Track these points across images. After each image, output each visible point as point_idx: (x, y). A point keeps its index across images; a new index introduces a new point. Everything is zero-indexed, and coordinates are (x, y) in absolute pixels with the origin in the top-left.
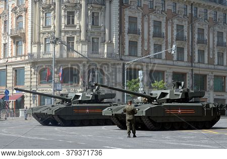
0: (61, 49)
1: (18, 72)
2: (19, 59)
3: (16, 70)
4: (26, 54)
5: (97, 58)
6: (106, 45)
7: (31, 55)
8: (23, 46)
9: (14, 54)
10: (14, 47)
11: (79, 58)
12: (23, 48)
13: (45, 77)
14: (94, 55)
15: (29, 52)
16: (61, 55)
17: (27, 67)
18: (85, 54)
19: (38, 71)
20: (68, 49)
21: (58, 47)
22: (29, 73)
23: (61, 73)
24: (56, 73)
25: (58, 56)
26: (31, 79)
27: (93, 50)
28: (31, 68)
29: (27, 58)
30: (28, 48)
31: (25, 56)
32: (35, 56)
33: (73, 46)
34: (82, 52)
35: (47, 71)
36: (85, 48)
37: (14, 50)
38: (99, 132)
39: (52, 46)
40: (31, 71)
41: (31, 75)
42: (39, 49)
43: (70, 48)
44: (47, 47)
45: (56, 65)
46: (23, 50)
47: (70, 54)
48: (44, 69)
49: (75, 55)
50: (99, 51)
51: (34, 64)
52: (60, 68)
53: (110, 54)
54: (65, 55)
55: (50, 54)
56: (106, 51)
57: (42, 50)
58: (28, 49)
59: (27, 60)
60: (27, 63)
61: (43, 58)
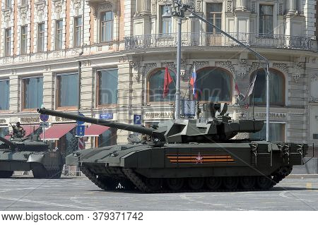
0: (194, 27)
1: (104, 77)
2: (105, 49)
3: (99, 73)
4: (121, 39)
5: (269, 47)
6: (288, 20)
7: (131, 41)
8: (115, 21)
9: (95, 39)
10: (96, 23)
11: (232, 46)
12: (115, 26)
13: (160, 86)
14: (264, 42)
15: (128, 34)
16: (195, 41)
17: (124, 67)
18: (246, 39)
19: (146, 75)
20: (209, 29)
21: (187, 25)
22: (127, 78)
23: (194, 78)
24: (184, 78)
25: (187, 42)
26: (131, 91)
27: (261, 31)
28: (131, 68)
29: (122, 46)
30: (126, 26)
31: (118, 42)
32: (141, 43)
33: (219, 21)
34: (237, 35)
35: (164, 75)
36: (245, 26)
37: (95, 29)
38: (275, 203)
39: (174, 22)
40: (131, 75)
41: (131, 83)
42: (148, 27)
43: (214, 27)
44: (165, 24)
45: (183, 62)
46: (115, 30)
47: (212, 39)
48: (159, 71)
49: (224, 41)
50: (275, 33)
51: (137, 60)
52: (191, 68)
53: (297, 40)
54: (202, 41)
55: (171, 38)
56: (288, 32)
57: (155, 30)
58: (125, 28)
59: (123, 52)
60: (123, 58)
61: (156, 48)
